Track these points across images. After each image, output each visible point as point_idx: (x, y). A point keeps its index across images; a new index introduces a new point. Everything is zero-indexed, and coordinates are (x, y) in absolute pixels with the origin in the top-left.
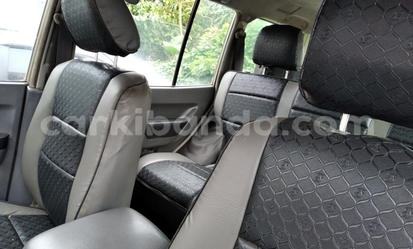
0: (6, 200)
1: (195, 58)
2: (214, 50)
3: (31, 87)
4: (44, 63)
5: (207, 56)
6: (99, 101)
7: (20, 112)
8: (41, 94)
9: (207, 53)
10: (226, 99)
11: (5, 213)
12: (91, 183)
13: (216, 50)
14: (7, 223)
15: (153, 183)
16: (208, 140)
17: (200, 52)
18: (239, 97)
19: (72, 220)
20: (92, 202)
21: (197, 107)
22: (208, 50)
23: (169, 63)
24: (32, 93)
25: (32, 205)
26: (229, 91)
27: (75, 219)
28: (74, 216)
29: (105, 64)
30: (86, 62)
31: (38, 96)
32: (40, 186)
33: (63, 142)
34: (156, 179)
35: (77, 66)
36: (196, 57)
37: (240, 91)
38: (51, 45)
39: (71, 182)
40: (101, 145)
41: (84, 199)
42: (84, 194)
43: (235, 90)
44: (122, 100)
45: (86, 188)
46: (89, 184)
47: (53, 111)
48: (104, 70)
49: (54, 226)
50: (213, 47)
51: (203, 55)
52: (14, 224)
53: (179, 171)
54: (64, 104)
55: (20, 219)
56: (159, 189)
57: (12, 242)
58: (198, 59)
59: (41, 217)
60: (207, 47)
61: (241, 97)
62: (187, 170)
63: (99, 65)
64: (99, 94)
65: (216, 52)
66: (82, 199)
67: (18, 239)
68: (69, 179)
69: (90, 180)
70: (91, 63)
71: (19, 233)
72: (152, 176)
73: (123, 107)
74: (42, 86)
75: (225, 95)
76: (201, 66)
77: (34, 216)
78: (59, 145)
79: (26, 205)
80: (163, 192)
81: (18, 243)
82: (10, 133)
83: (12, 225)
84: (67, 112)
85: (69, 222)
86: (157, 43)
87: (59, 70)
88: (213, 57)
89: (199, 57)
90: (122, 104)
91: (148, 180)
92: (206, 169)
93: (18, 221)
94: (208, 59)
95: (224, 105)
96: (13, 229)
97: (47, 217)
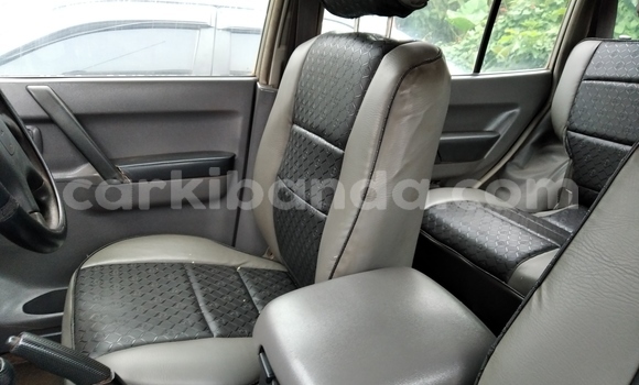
0: (233, 245)
1: (503, 34)
2: (540, 15)
3: (261, 84)
4: (279, 46)
5: (526, 28)
6: (364, 94)
7: (248, 120)
8: (276, 93)
9: (526, 22)
10: (577, 93)
11: (233, 263)
12: (354, 224)
13: (544, 15)
14: (236, 277)
15: (443, 236)
16: (538, 169)
17: (513, 21)
18: (605, 87)
19: (325, 280)
20: (355, 253)
21: (517, 110)
22: (527, 17)
23: (457, 46)
24: (264, 93)
25: (265, 256)
26: (584, 77)
27: (330, 278)
28: (329, 275)
29: (372, 35)
30: (342, 35)
31: (271, 96)
32: (276, 227)
33: (308, 162)
34: (448, 229)
35: (328, 44)
36: (507, 30)
37: (607, 75)
38: (288, 17)
39: (322, 222)
40: (368, 165)
41: (343, 250)
42: (343, 241)
43: (598, 74)
44: (403, 89)
45: (347, 232)
46: (350, 225)
47: (293, 118)
48: (371, 42)
49: (297, 288)
50: (538, 10)
51: (520, 26)
52: (245, 279)
53: (488, 218)
54: (309, 104)
55: (252, 272)
56: (453, 246)
57: (243, 304)
58: (508, 34)
59: (279, 272)
60: (526, 12)
61: (611, 87)
62: (503, 217)
63: (362, 38)
64: (364, 82)
65: (545, 19)
66: (340, 248)
67: (250, 300)
68: (318, 217)
69: (352, 220)
70: (349, 36)
71: (252, 292)
72: (440, 224)
73: (405, 101)
74: (276, 82)
75: (576, 85)
76: (516, 46)
77: (269, 271)
78: (304, 168)
79: (259, 254)
80: (461, 251)
81: (250, 306)
82: (236, 152)
83: (241, 281)
84: (314, 116)
85: (320, 281)
86: (435, 17)
87: (299, 54)
88: (537, 28)
89: (511, 31)
90: (402, 96)
91: (435, 231)
92: (535, 218)
93: (249, 276)
94: (528, 33)
95: (573, 104)
96: (243, 286)
97: (287, 275)
